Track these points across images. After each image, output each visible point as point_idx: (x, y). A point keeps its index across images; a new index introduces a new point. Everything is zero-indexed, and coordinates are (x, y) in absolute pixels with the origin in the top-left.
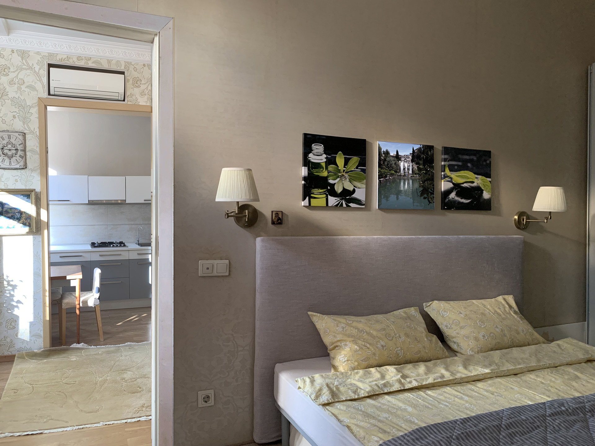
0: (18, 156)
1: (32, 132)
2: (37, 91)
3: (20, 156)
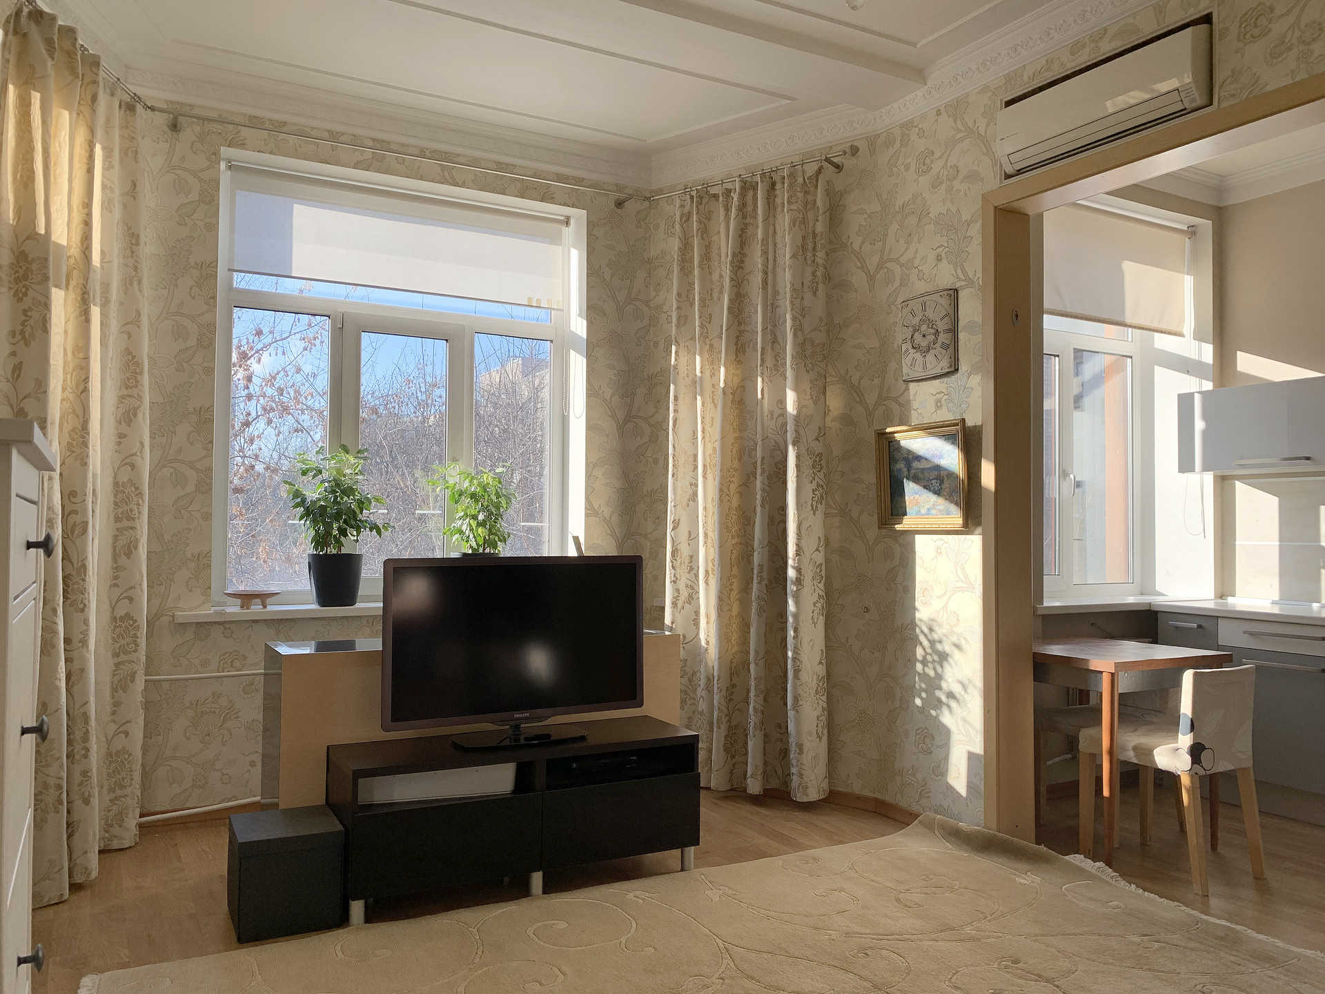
0: (938, 345)
1: (970, 283)
2: (982, 180)
3: (943, 346)
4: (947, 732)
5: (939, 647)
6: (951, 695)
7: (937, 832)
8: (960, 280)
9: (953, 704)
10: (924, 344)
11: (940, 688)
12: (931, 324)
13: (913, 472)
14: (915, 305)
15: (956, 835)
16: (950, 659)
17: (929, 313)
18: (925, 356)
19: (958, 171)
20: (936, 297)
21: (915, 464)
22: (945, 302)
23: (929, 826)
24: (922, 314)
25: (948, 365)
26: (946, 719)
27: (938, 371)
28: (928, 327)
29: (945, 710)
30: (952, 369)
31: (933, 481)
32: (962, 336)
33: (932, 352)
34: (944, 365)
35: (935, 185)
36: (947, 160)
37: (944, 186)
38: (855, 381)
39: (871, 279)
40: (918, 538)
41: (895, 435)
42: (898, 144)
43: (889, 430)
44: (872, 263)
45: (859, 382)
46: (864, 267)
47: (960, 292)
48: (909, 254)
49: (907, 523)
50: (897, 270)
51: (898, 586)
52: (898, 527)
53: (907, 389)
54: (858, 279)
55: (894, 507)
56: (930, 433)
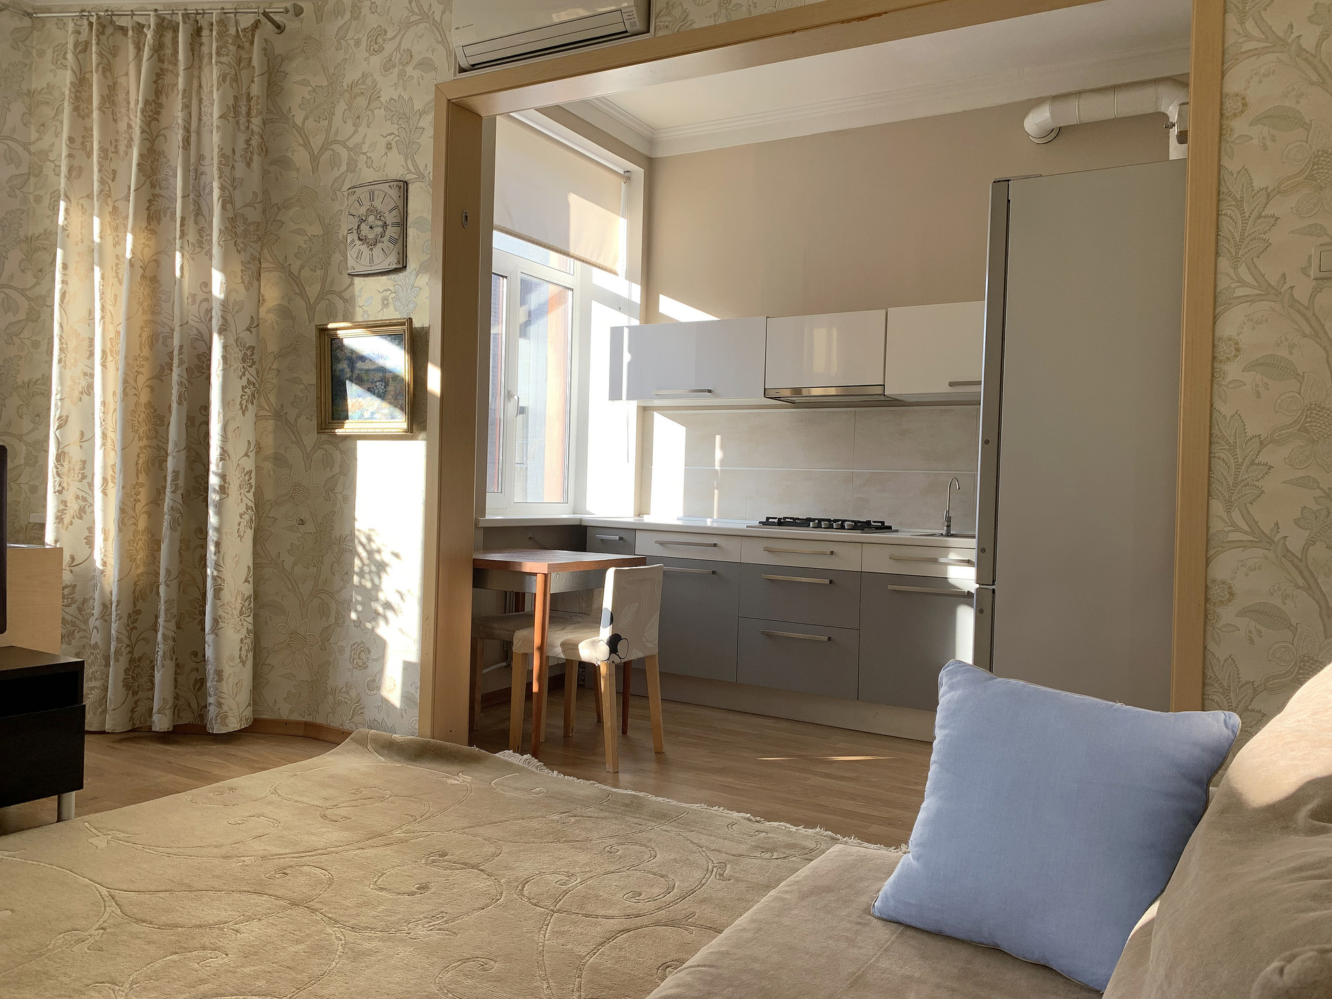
0: (385, 239)
1: (421, 177)
2: (436, 69)
3: (391, 240)
4: (382, 644)
5: (377, 557)
6: (388, 606)
7: (369, 747)
8: (410, 172)
9: (389, 614)
10: (371, 236)
11: (377, 600)
12: (379, 215)
13: (357, 372)
14: (363, 193)
15: (390, 748)
16: (388, 569)
17: (377, 204)
18: (371, 249)
19: (411, 56)
20: (385, 187)
21: (359, 365)
22: (394, 193)
23: (362, 742)
24: (369, 204)
25: (396, 261)
26: (382, 630)
27: (385, 266)
28: (376, 218)
29: (381, 622)
30: (400, 266)
31: (378, 384)
32: (411, 232)
33: (379, 245)
34: (391, 261)
35: (387, 67)
36: (400, 43)
37: (396, 71)
38: (295, 269)
39: (315, 159)
40: (360, 444)
41: (338, 332)
42: (347, 16)
43: (331, 326)
44: (317, 142)
45: (299, 272)
46: (307, 145)
47: (410, 186)
48: (357, 139)
49: (349, 428)
50: (344, 154)
51: (337, 495)
52: (339, 432)
53: (352, 284)
54: (300, 157)
55: (335, 410)
56: (374, 332)
